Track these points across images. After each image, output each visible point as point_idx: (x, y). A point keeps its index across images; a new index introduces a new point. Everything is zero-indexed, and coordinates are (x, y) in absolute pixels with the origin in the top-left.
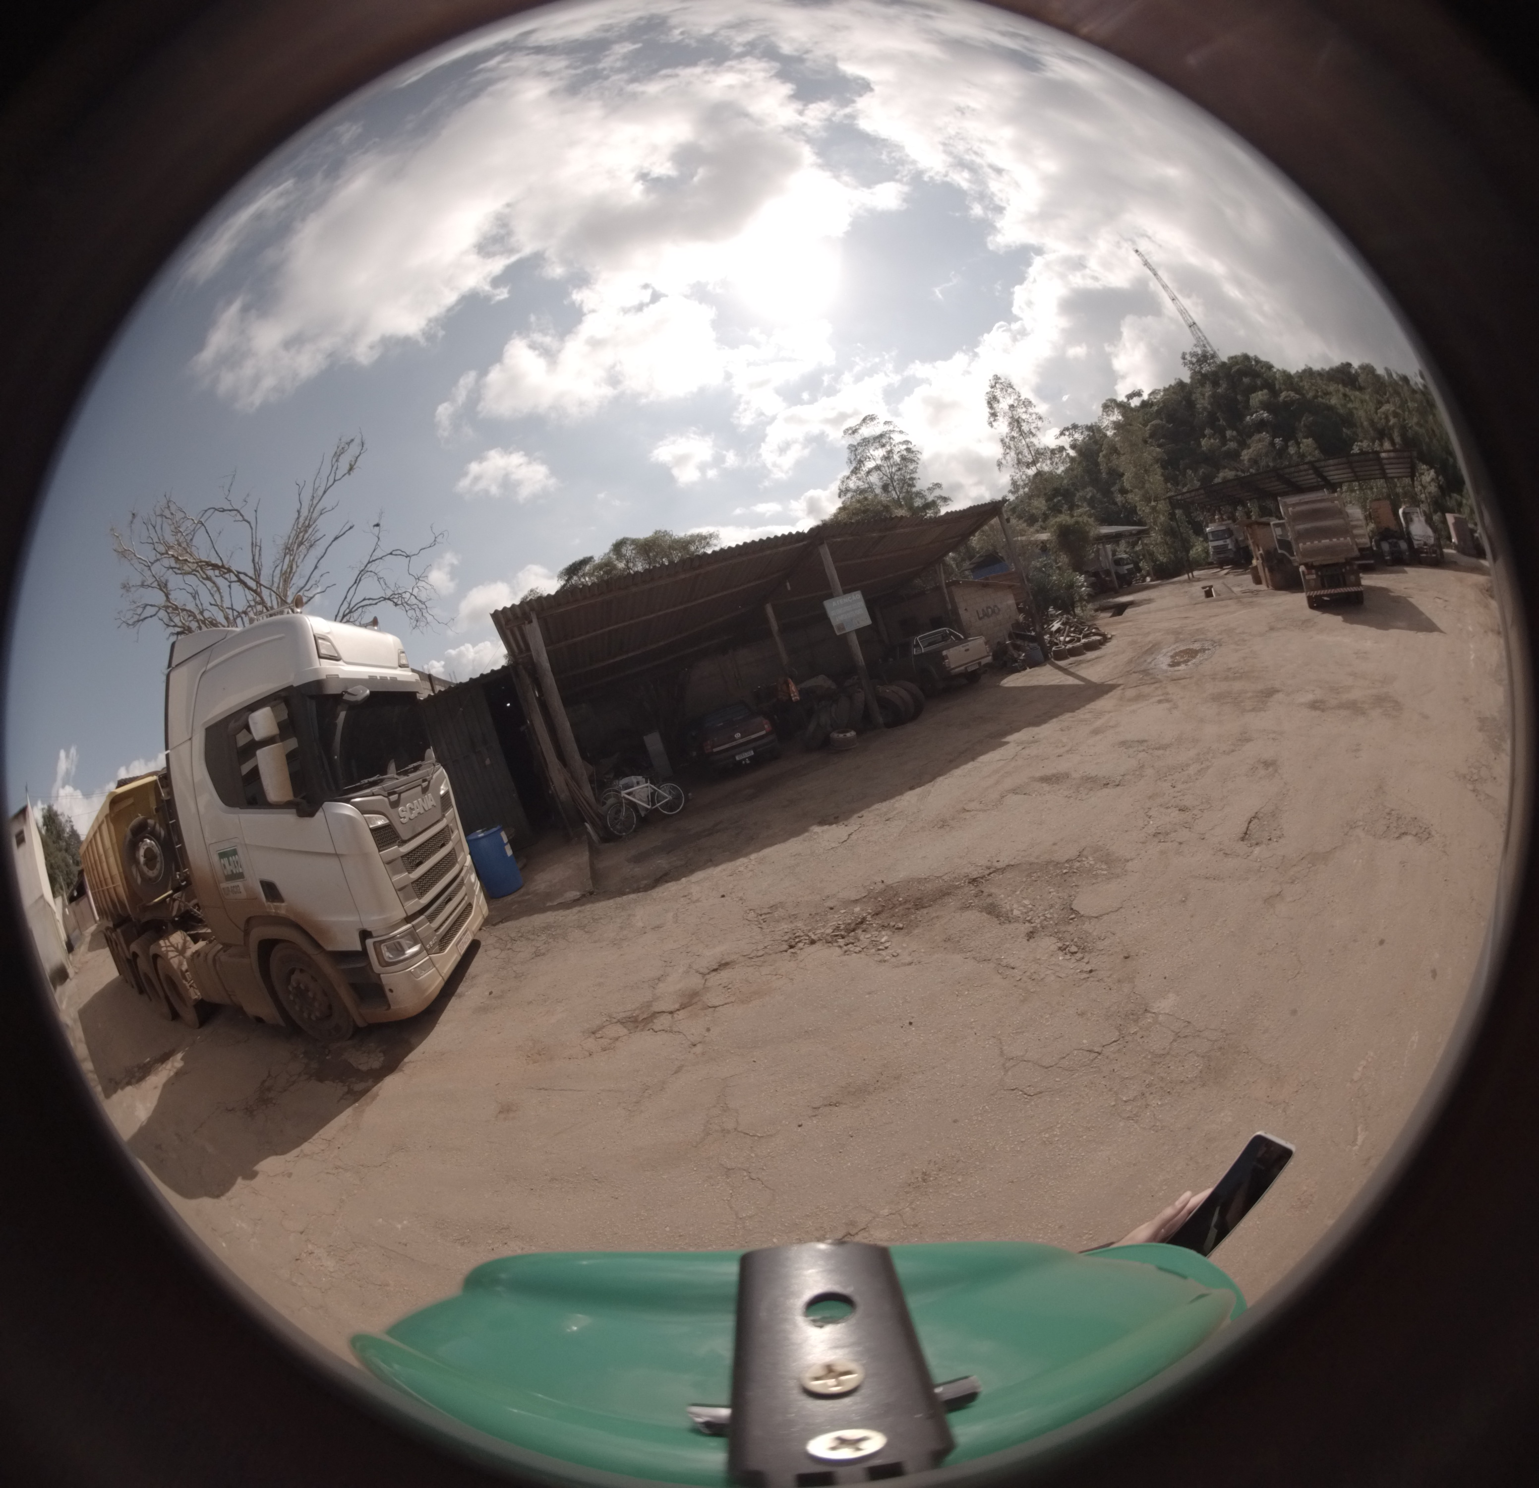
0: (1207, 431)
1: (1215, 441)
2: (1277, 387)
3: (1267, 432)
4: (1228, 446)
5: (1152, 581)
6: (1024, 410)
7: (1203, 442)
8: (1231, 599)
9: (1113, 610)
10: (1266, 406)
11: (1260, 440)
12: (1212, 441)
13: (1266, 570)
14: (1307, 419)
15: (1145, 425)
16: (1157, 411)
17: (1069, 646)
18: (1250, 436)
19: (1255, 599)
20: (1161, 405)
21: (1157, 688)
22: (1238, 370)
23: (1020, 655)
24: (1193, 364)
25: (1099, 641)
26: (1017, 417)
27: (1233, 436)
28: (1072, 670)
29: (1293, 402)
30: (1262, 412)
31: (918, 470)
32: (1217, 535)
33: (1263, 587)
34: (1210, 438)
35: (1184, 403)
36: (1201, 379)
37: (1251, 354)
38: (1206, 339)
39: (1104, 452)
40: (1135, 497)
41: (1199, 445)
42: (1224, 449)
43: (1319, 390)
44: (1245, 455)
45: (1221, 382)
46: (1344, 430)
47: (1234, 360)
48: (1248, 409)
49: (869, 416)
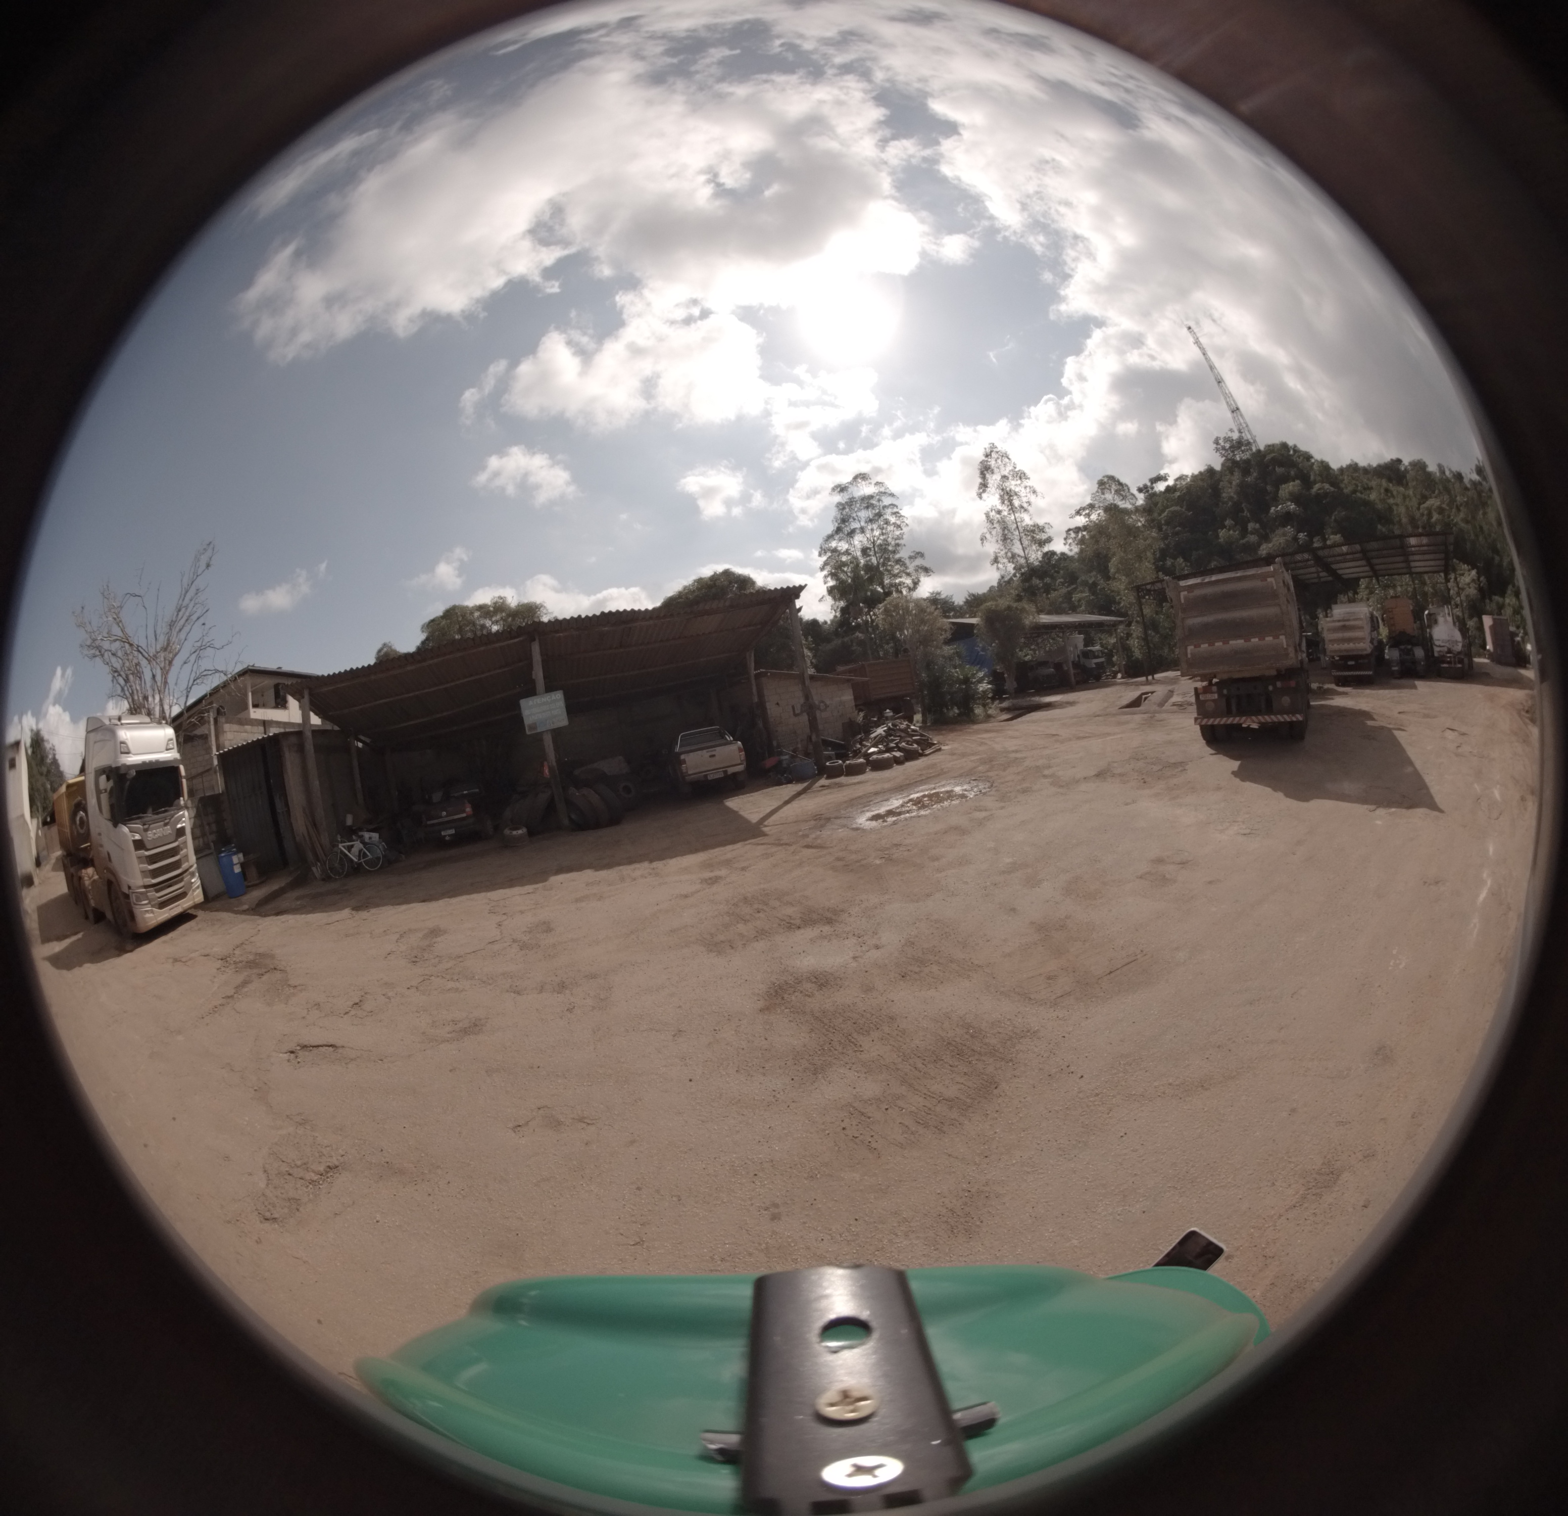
0: (1228, 522)
1: (1234, 533)
2: (1312, 478)
3: (1292, 527)
4: (1246, 539)
5: (1122, 678)
6: (1018, 482)
7: (1222, 533)
9: (1017, 712)
10: (1296, 498)
11: (1284, 535)
12: (1231, 532)
14: (1339, 514)
15: (1163, 511)
16: (1180, 496)
18: (1273, 531)
20: (1185, 492)
22: (1273, 459)
24: (1226, 450)
26: (1009, 489)
27: (1254, 529)
29: (1326, 494)
30: (1290, 503)
31: (904, 536)
34: (1229, 531)
35: (1210, 491)
36: (1231, 465)
37: (1291, 443)
40: (1118, 585)
41: (1217, 537)
42: (1242, 542)
43: (1359, 485)
44: (1263, 550)
45: (1252, 470)
46: (1379, 527)
47: (1271, 448)
48: (1276, 500)
49: (860, 474)
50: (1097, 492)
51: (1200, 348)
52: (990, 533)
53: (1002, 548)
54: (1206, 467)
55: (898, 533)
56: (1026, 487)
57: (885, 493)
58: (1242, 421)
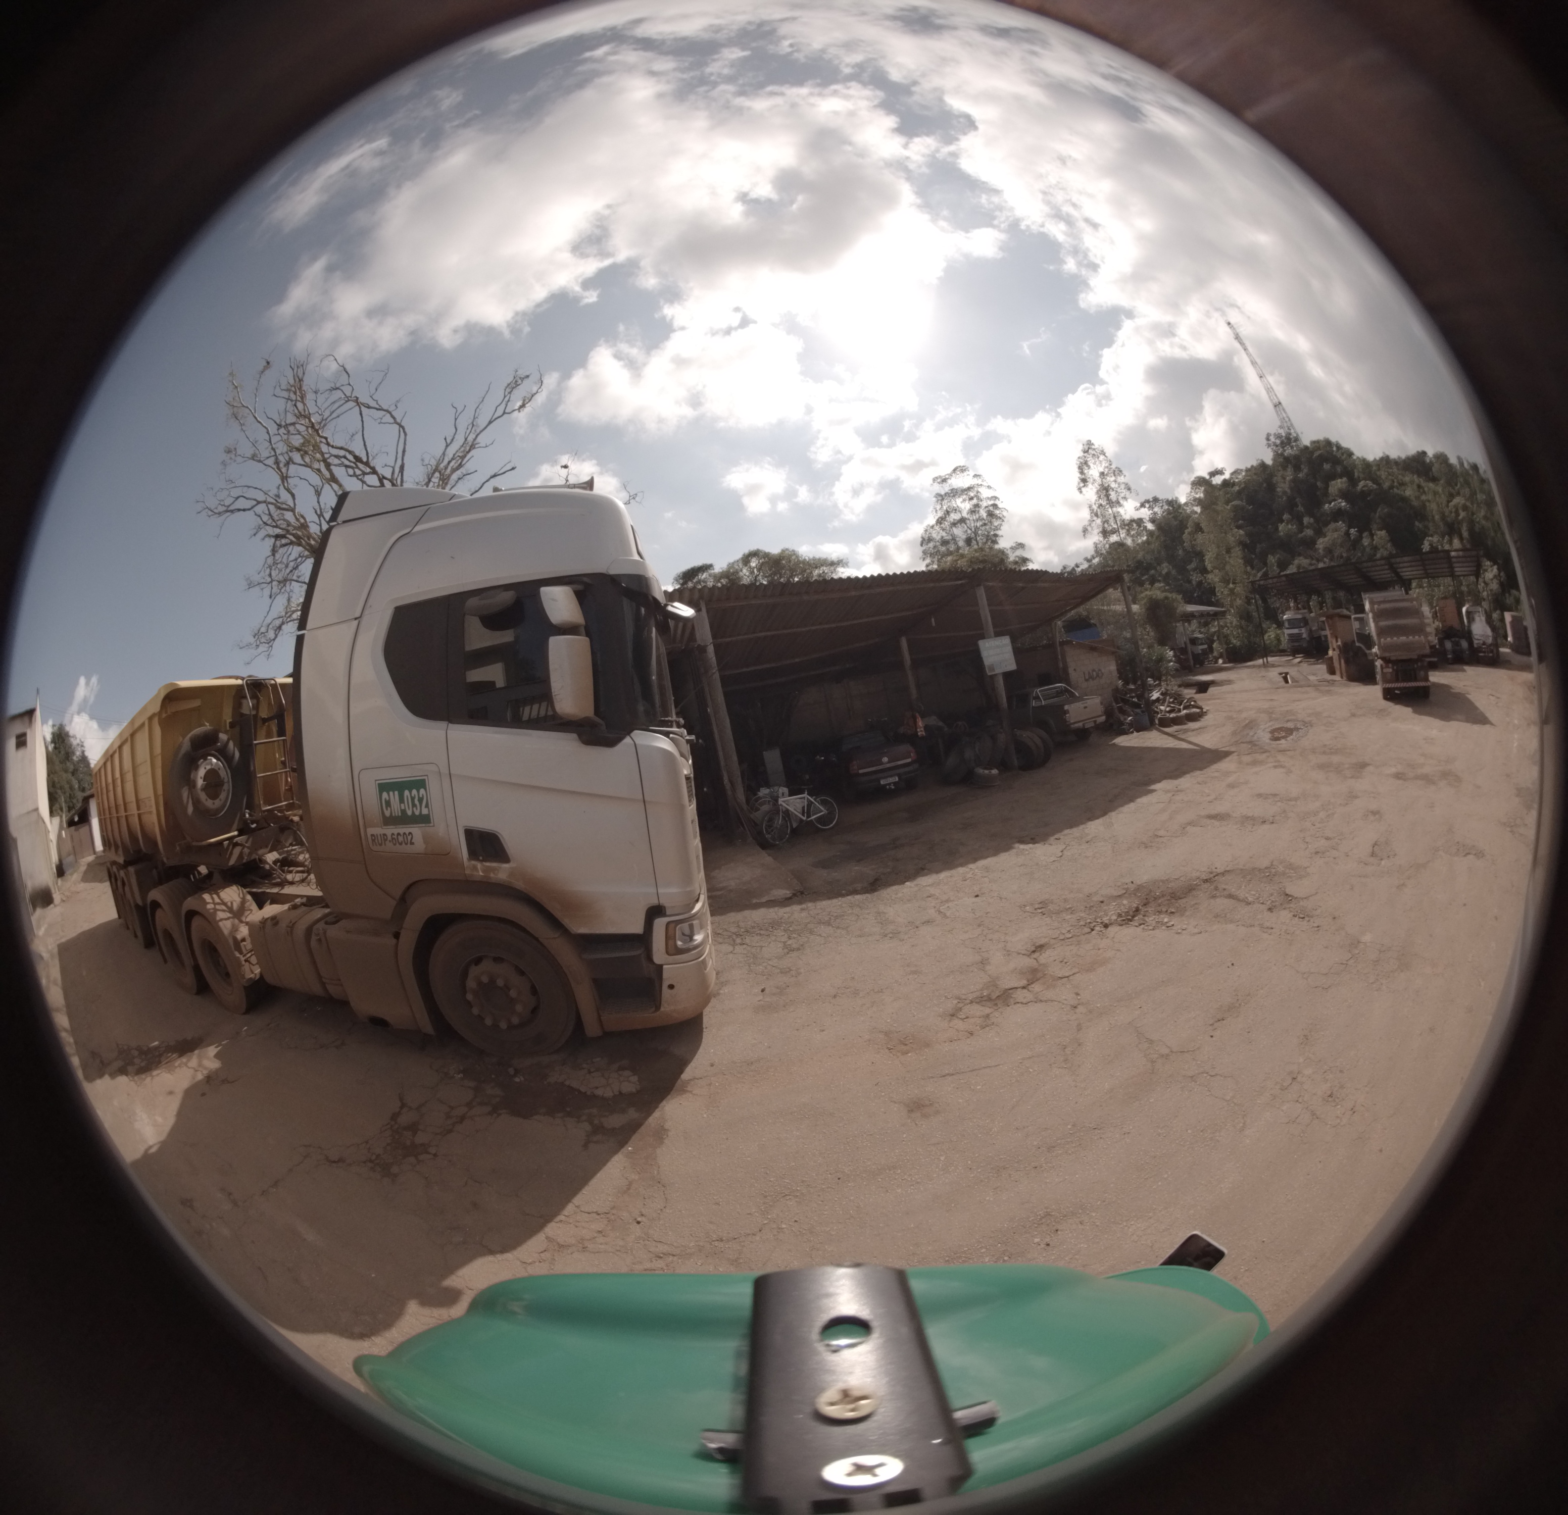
0: (1286, 516)
1: (1292, 527)
2: (1357, 474)
3: (1344, 522)
4: (1304, 533)
5: (1224, 663)
6: (1113, 478)
7: (1281, 527)
8: (1309, 686)
9: (1196, 687)
10: (1344, 495)
11: (1336, 530)
12: (1290, 526)
13: (1343, 661)
14: (1382, 510)
16: (1238, 491)
17: (1172, 715)
18: (1326, 524)
19: (1332, 688)
20: (1243, 486)
21: (1268, 757)
22: (1320, 456)
23: (1125, 719)
24: (1277, 446)
25: (1198, 713)
26: (1106, 485)
27: (1309, 523)
28: (1183, 736)
29: (1370, 491)
30: (1340, 500)
31: (1002, 527)
32: (1293, 623)
33: (1337, 677)
34: (1287, 524)
35: (1265, 485)
36: (1283, 461)
37: (1333, 440)
38: (1289, 420)
39: (1189, 530)
40: (1214, 578)
41: (1277, 529)
42: (1300, 536)
44: (1320, 544)
45: (1302, 466)
47: (1318, 447)
48: (1327, 496)
49: (960, 467)
51: (1240, 343)
52: (1092, 526)
53: (1101, 539)
54: (1258, 462)
57: (983, 486)
58: (1287, 417)
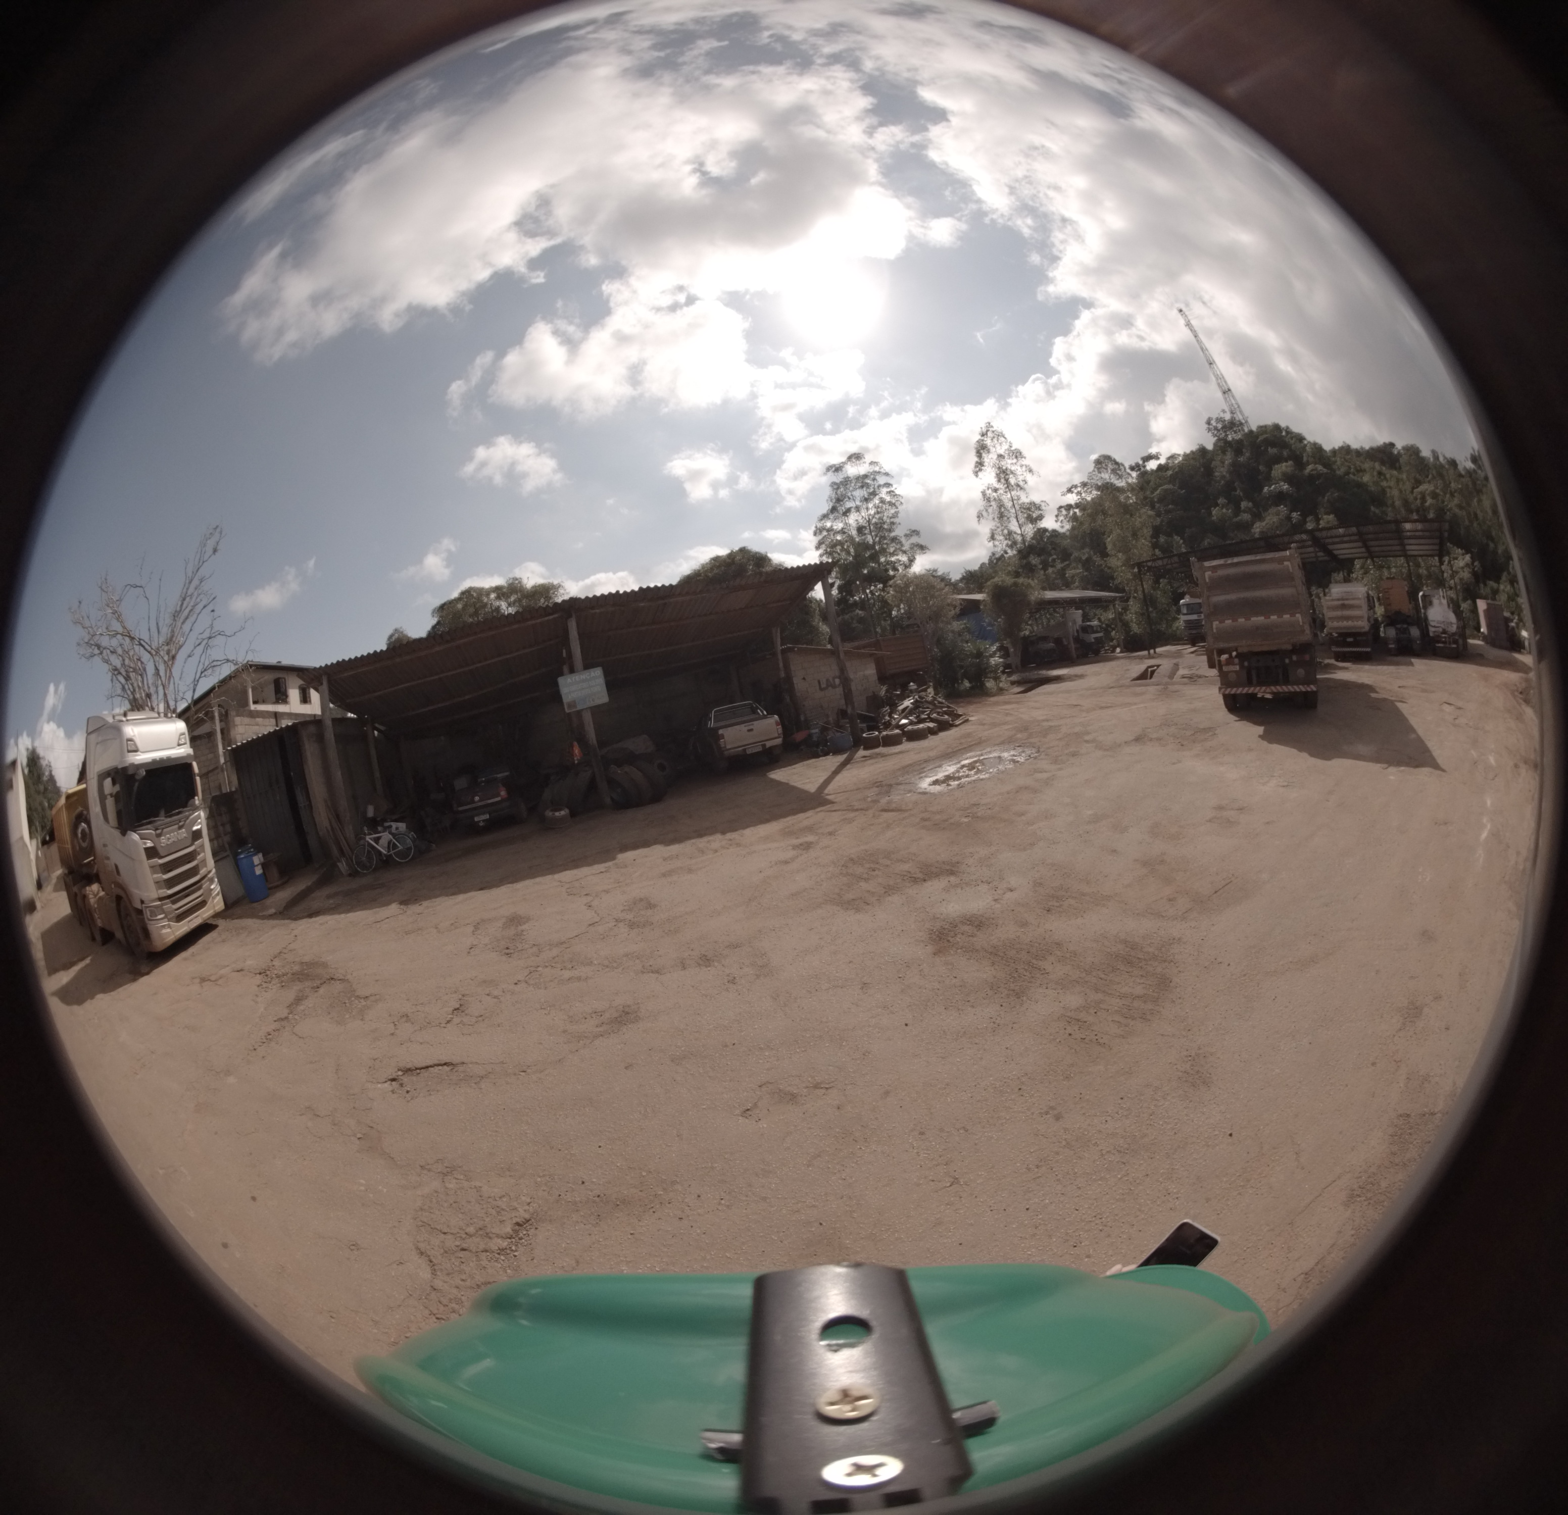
0: (1221, 501)
1: (1227, 512)
2: (1305, 459)
3: (1285, 506)
4: (1240, 517)
5: (1121, 652)
6: (1014, 460)
7: (1215, 511)
10: (1288, 478)
11: (1278, 514)
12: (1224, 510)
14: (1332, 495)
15: (1155, 489)
16: (1171, 475)
18: (1266, 510)
20: (1177, 470)
22: (1265, 439)
24: (1218, 430)
26: (1004, 468)
27: (1247, 507)
29: (1319, 476)
30: (1283, 483)
31: (899, 515)
32: (1191, 609)
33: (1215, 672)
34: (1222, 509)
35: (1202, 469)
36: (1223, 446)
37: (1283, 425)
40: (1116, 562)
41: (1210, 514)
42: (1235, 520)
43: (1352, 467)
44: (1257, 528)
45: (1244, 450)
46: (1373, 508)
47: (1263, 429)
48: (1268, 479)
49: (855, 454)
50: (1094, 471)
51: (1191, 330)
52: (987, 510)
53: (999, 525)
54: (1198, 447)
55: (893, 511)
56: (1022, 466)
57: (879, 472)
58: (1233, 402)
